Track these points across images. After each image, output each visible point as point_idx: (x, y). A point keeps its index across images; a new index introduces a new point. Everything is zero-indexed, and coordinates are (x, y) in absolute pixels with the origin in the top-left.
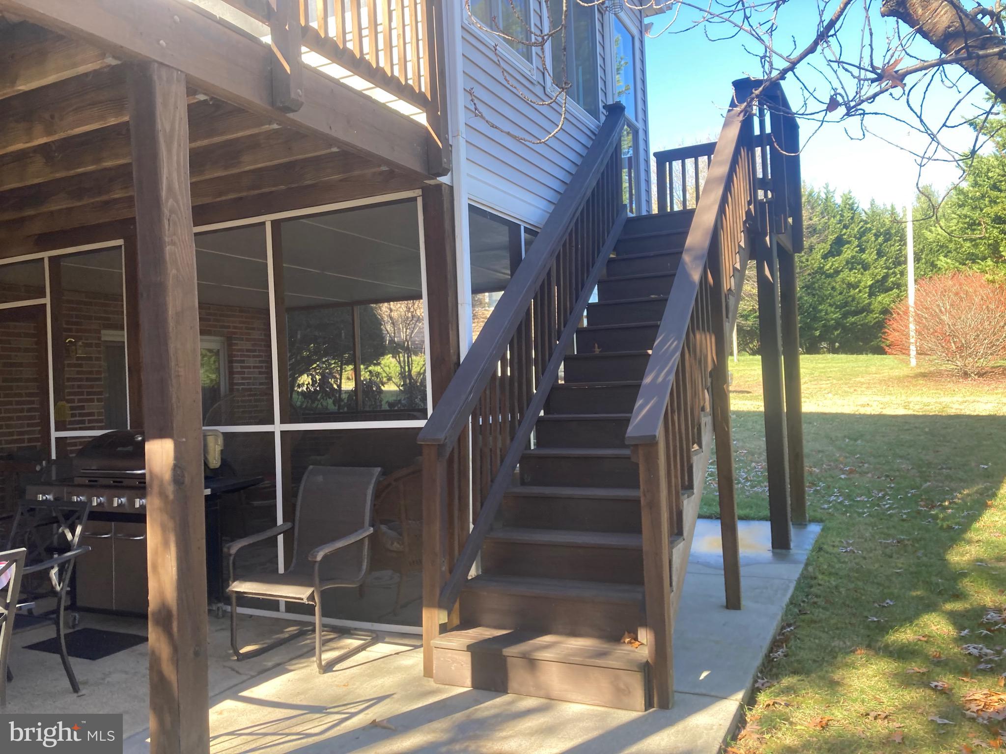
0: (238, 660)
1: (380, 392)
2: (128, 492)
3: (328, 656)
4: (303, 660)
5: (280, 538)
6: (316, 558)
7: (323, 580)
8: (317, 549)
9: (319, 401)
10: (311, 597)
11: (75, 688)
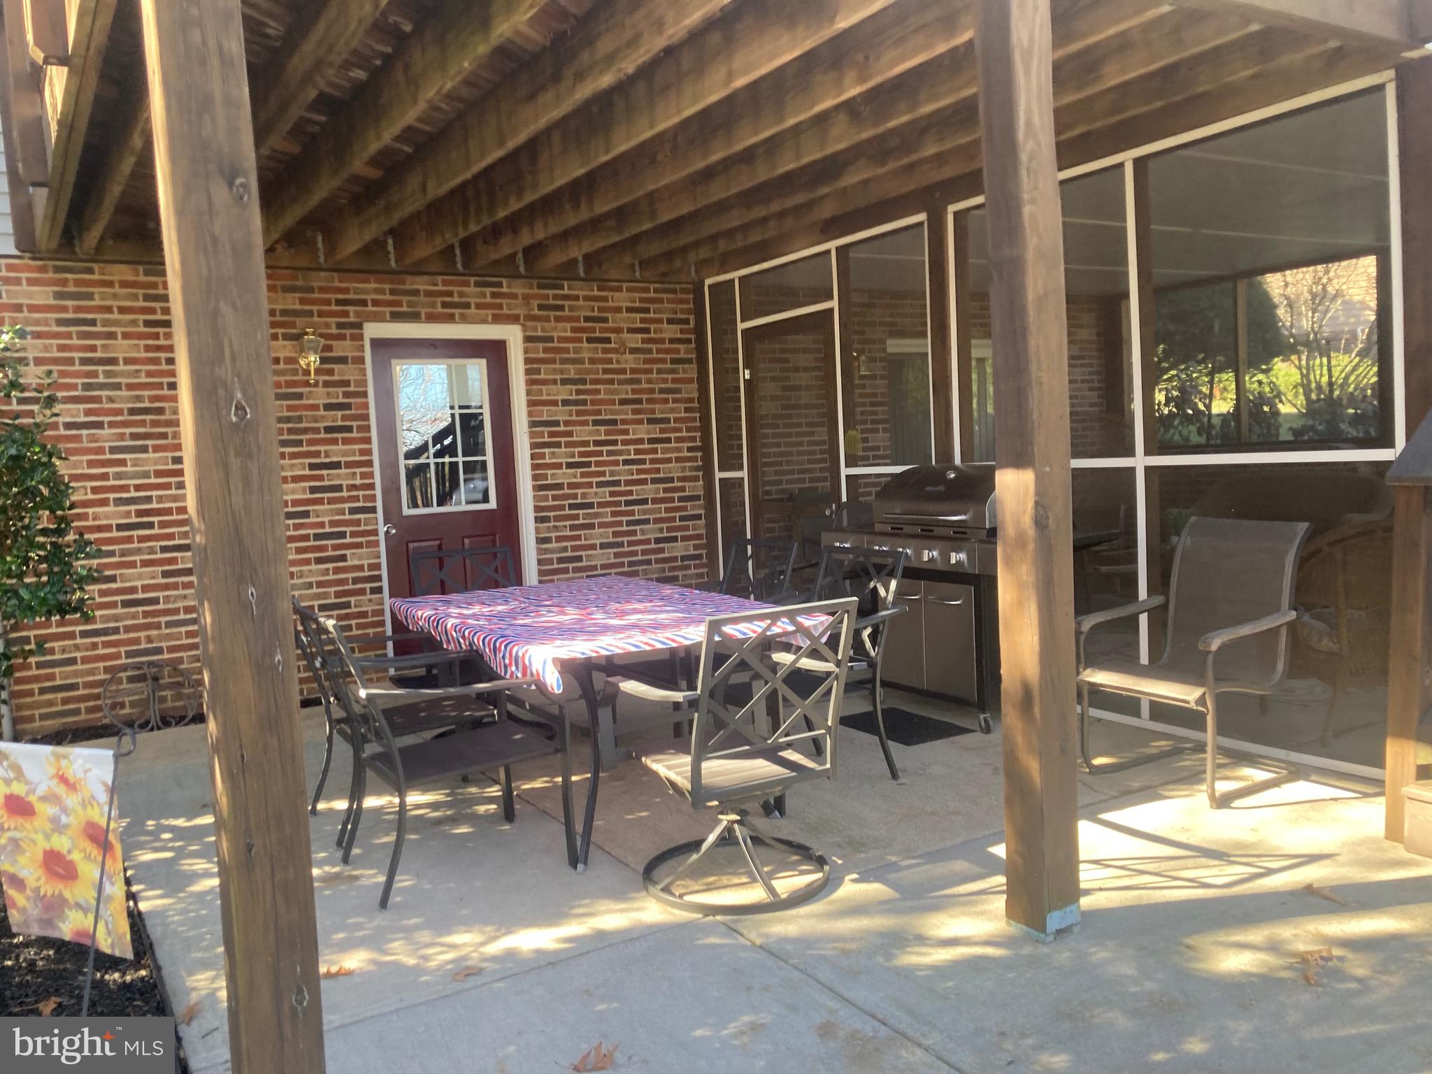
0: (1090, 773)
1: (1275, 413)
2: (940, 543)
3: (1223, 787)
4: (1184, 787)
5: (1143, 619)
6: (1210, 646)
7: (1219, 679)
8: (1210, 635)
9: (1176, 428)
10: (1201, 701)
11: (894, 776)
